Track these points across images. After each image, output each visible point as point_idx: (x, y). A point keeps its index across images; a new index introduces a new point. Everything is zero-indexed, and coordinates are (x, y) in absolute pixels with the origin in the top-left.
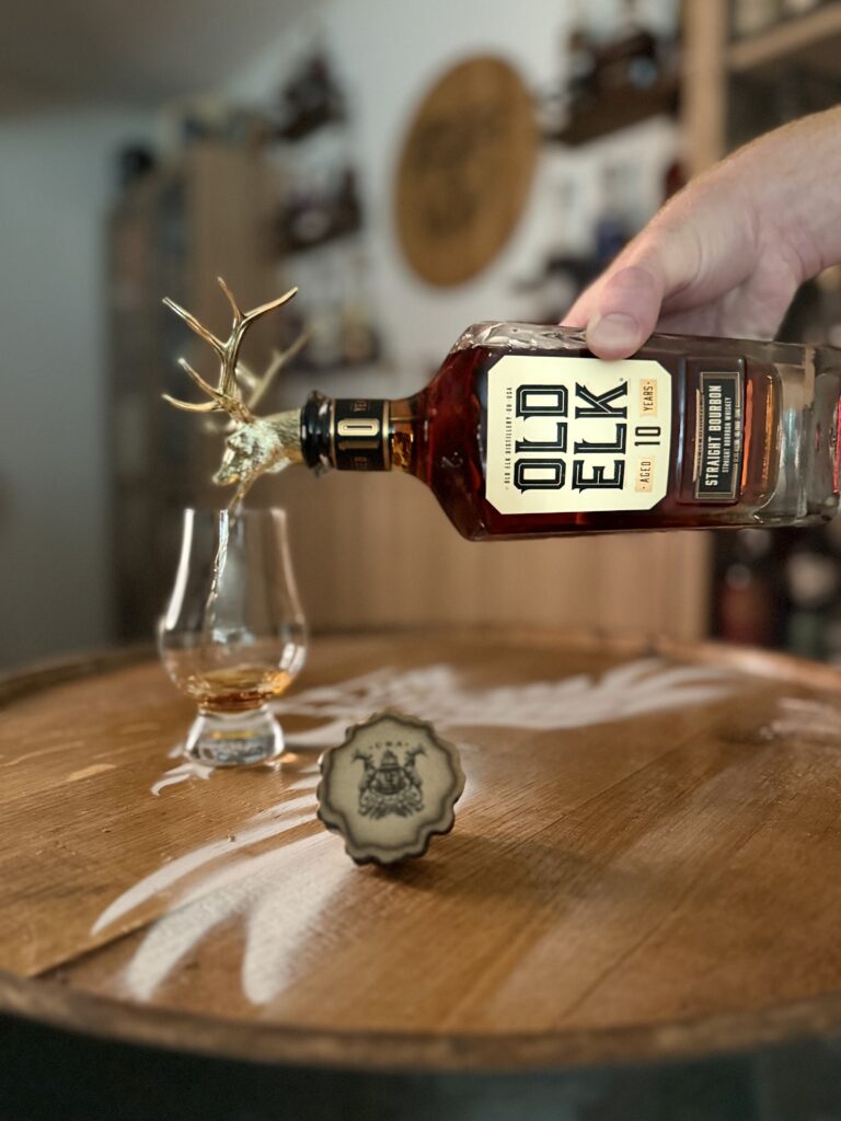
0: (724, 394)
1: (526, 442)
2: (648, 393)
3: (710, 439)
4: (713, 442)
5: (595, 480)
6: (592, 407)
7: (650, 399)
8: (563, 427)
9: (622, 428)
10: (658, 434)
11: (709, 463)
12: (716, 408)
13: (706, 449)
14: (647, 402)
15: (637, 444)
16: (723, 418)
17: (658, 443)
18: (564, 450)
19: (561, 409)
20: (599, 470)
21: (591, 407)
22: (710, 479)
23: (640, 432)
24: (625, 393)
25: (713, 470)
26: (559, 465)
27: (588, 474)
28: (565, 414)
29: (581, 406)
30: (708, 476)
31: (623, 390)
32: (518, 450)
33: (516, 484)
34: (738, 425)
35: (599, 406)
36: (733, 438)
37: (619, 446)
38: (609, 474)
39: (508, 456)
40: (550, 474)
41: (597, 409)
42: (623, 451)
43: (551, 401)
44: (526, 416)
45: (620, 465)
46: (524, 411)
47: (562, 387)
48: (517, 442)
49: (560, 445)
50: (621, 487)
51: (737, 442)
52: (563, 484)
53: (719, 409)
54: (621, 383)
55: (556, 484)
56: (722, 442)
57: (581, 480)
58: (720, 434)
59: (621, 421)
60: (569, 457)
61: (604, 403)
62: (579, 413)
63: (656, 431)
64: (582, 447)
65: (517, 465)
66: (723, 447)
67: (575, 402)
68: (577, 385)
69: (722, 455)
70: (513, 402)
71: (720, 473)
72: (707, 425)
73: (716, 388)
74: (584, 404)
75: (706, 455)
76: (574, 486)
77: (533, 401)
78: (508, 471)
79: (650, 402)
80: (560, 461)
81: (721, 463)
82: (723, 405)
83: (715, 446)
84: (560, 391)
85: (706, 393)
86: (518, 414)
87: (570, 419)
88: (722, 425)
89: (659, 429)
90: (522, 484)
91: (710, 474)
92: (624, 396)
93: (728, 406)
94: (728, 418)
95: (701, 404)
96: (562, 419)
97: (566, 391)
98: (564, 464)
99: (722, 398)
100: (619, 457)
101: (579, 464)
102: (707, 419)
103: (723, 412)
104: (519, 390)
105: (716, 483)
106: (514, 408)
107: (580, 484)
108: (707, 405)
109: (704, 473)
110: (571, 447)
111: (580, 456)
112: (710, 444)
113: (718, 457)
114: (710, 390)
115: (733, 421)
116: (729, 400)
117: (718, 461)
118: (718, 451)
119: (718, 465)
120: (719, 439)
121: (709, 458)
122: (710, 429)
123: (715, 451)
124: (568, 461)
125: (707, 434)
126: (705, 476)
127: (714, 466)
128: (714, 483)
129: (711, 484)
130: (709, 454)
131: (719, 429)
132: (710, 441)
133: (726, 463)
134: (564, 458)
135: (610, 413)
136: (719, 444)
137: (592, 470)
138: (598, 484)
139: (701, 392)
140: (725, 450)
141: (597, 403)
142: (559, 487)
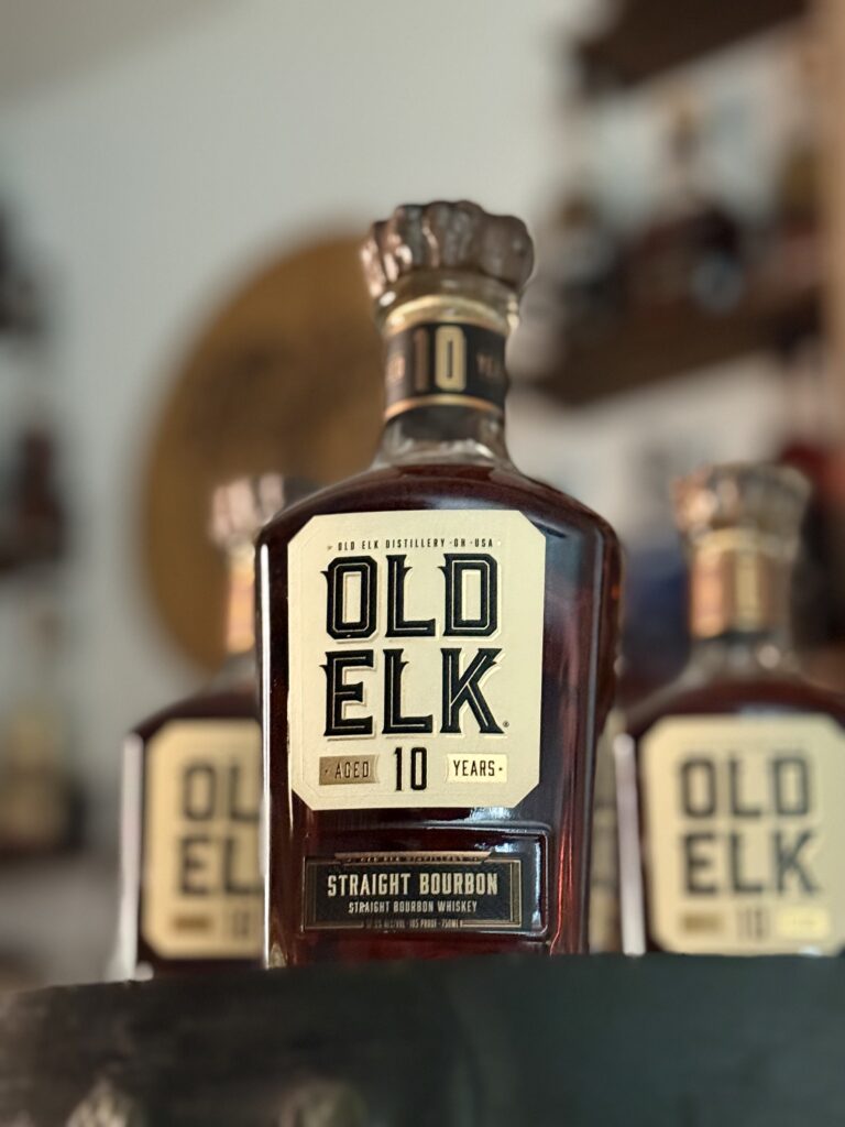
1: (403, 571)
2: (483, 769)
3: (406, 876)
4: (401, 880)
5: (340, 687)
6: (461, 673)
7: (473, 771)
11: (365, 877)
12: (458, 885)
14: (469, 766)
15: (398, 752)
16: (442, 897)
17: (399, 787)
18: (390, 633)
19: (455, 625)
20: (356, 693)
21: (460, 677)
22: (338, 883)
23: (419, 756)
24: (484, 730)
25: (353, 886)
26: (365, 627)
27: (351, 676)
29: (462, 657)
30: (343, 878)
31: (489, 726)
32: (391, 559)
33: (337, 561)
34: (430, 924)
35: (460, 688)
36: (407, 917)
38: (351, 711)
40: (352, 614)
41: (458, 684)
42: (387, 730)
44: (446, 570)
45: (364, 726)
46: (453, 567)
48: (404, 557)
49: (399, 627)
51: (401, 924)
52: (335, 636)
53: (458, 890)
54: (499, 724)
56: (400, 897)
57: (340, 665)
58: (414, 894)
59: (437, 724)
60: (379, 643)
61: (466, 696)
62: (450, 655)
63: (419, 782)
64: (394, 661)
65: (368, 560)
66: (389, 898)
68: (497, 651)
69: (378, 898)
70: (470, 549)
72: (430, 870)
73: (493, 886)
76: (330, 656)
77: (471, 580)
78: (358, 545)
79: (468, 771)
80: (373, 628)
81: (364, 899)
82: (462, 898)
83: (394, 884)
84: (487, 624)
86: (448, 557)
87: (440, 641)
88: (429, 897)
89: (423, 787)
90: (335, 573)
91: (347, 881)
92: (479, 729)
93: (463, 907)
96: (440, 627)
97: (487, 633)
98: (366, 635)
99: (474, 897)
100: (378, 724)
103: (452, 897)
104: (487, 557)
105: (331, 894)
106: (459, 550)
107: (335, 665)
111: (379, 660)
112: (397, 875)
113: (374, 892)
114: (489, 875)
115: (436, 915)
116: (472, 908)
117: (368, 893)
118: (385, 892)
119: (362, 893)
120: (405, 892)
121: (374, 876)
122: (422, 876)
123: (385, 886)
124: (371, 641)
125: (415, 871)
126: (343, 874)
127: (359, 887)
128: (332, 889)
129: (330, 885)
130: (381, 876)
131: (422, 892)
132: (402, 875)
133: (364, 907)
134: (378, 634)
135: (451, 705)
136: (397, 892)
137: (356, 682)
138: (334, 694)
139: (486, 858)
140: (388, 903)
141: (467, 684)
142: (330, 630)
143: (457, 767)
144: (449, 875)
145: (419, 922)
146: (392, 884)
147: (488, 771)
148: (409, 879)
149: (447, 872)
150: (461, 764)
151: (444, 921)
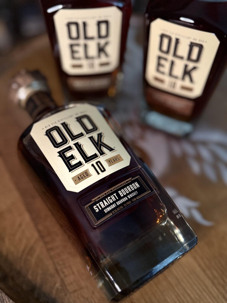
0: (137, 190)
1: (67, 125)
2: (116, 159)
3: (115, 194)
4: (114, 196)
5: (67, 158)
8: (81, 135)
9: (95, 156)
10: (102, 171)
11: (104, 201)
12: (129, 189)
13: (109, 195)
15: (93, 165)
16: (127, 194)
17: (98, 173)
18: (72, 140)
19: (88, 131)
20: (72, 157)
21: (97, 142)
22: (97, 207)
23: (99, 164)
24: (111, 151)
25: (102, 205)
26: (65, 141)
27: (68, 154)
28: (87, 133)
29: (94, 137)
30: (98, 205)
31: (111, 149)
32: (62, 124)
34: (129, 203)
35: (98, 144)
36: (122, 204)
37: (87, 159)
38: (73, 162)
39: (57, 122)
40: (59, 140)
43: (89, 126)
44: (78, 121)
45: (80, 164)
47: (97, 128)
48: (65, 122)
49: (74, 137)
52: (57, 147)
53: (130, 191)
55: (56, 145)
56: (117, 200)
58: (120, 198)
59: (98, 154)
60: (71, 143)
61: (101, 145)
62: (91, 138)
64: (78, 146)
66: (114, 202)
67: (95, 135)
68: (101, 133)
69: (111, 204)
70: (80, 115)
71: (103, 209)
72: (120, 189)
73: (138, 186)
74: (96, 138)
75: (107, 197)
76: (59, 152)
78: (51, 125)
79: (113, 161)
80: (67, 140)
81: (108, 206)
82: (133, 192)
83: (113, 198)
84: (95, 128)
85: (133, 182)
86: (77, 118)
87: (86, 136)
88: (124, 196)
90: (48, 133)
91: (100, 205)
93: (134, 194)
94: (129, 197)
95: (127, 182)
96: (84, 133)
97: (97, 130)
98: (66, 143)
99: (135, 190)
100: (83, 161)
101: (70, 148)
102: (123, 188)
103: (130, 193)
104: (86, 115)
105: (97, 211)
106: (78, 116)
107: (62, 154)
108: (128, 185)
109: (98, 202)
110: (75, 141)
111: (74, 147)
112: (112, 195)
113: (109, 203)
114: (135, 183)
115: (129, 200)
116: (136, 193)
117: (108, 204)
118: (112, 202)
119: (106, 205)
120: (117, 198)
121: (106, 199)
122: (119, 192)
123: (111, 200)
124: (68, 144)
125: (116, 192)
126: (97, 204)
127: (104, 205)
128: (96, 210)
129: (95, 209)
130: (108, 198)
131: (122, 196)
132: (114, 195)
133: (109, 209)
134: (69, 141)
135: (99, 149)
136: (115, 200)
137: (70, 155)
138: (66, 161)
139: (131, 179)
140: (115, 204)
141: (99, 142)
142: (55, 147)
143: (110, 162)
144: (126, 188)
145: (126, 204)
146: (112, 198)
147: (117, 159)
148: (116, 195)
149: (125, 188)
150: (110, 161)
151: (132, 200)
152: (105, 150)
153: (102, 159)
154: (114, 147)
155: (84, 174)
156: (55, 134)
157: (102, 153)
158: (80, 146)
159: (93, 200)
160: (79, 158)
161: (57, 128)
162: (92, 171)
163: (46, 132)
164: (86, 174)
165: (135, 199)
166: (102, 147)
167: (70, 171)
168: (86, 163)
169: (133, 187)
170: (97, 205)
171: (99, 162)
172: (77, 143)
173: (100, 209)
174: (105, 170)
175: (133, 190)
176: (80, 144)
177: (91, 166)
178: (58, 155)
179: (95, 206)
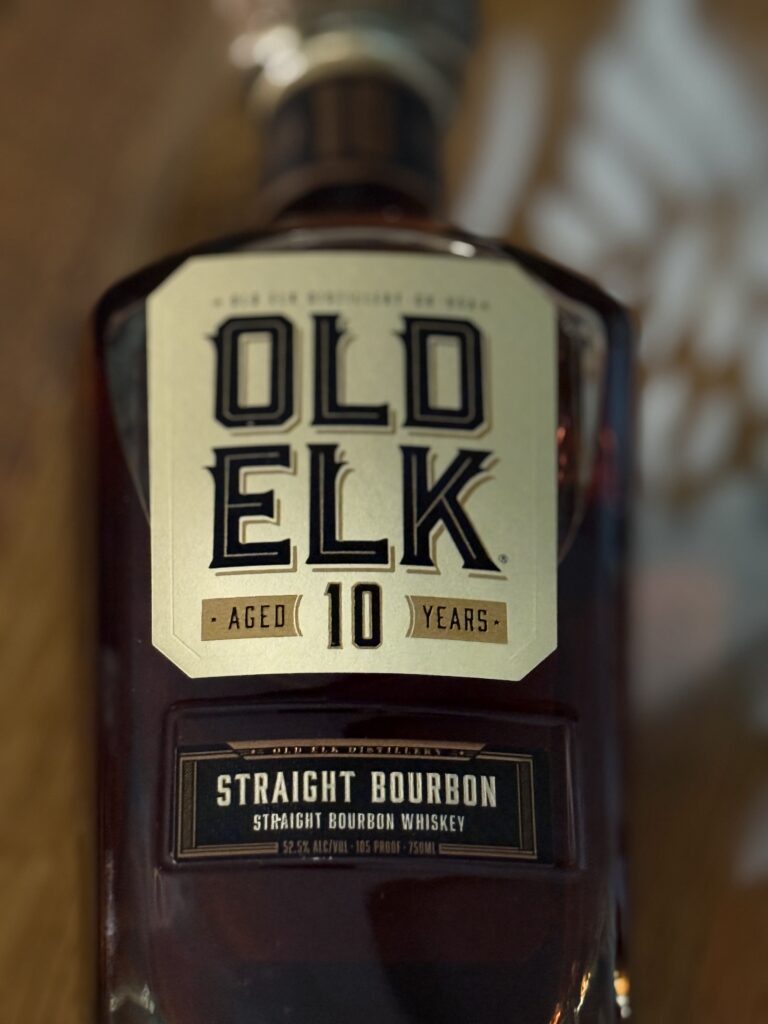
0: (476, 815)
8: (377, 416)
9: (376, 552)
10: (360, 641)
13: (319, 765)
28: (411, 422)
37: (327, 547)
39: (302, 299)
43: (446, 392)
47: (478, 420)
50: (218, 562)
55: (229, 409)
67: (443, 449)
71: (252, 808)
74: (437, 469)
75: (302, 766)
85: (478, 768)
94: (407, 823)
95: (445, 752)
101: (280, 456)
102: (406, 767)
108: (442, 768)
109: (252, 768)
110: (324, 436)
152: (443, 545)
153: (398, 584)
154: (504, 558)
155: (270, 613)
156: (256, 354)
157: (418, 555)
158: (333, 468)
159: (235, 745)
160: (292, 524)
161: (279, 330)
162: (313, 615)
163: (222, 329)
164: (276, 617)
165: (429, 848)
166: (440, 523)
167: (213, 565)
168: (309, 562)
169: (461, 790)
170: (238, 777)
171: (375, 590)
172: (329, 450)
173: (242, 801)
174: (375, 641)
175: (449, 801)
176: (337, 459)
177: (324, 588)
178: (211, 461)
179: (228, 779)
